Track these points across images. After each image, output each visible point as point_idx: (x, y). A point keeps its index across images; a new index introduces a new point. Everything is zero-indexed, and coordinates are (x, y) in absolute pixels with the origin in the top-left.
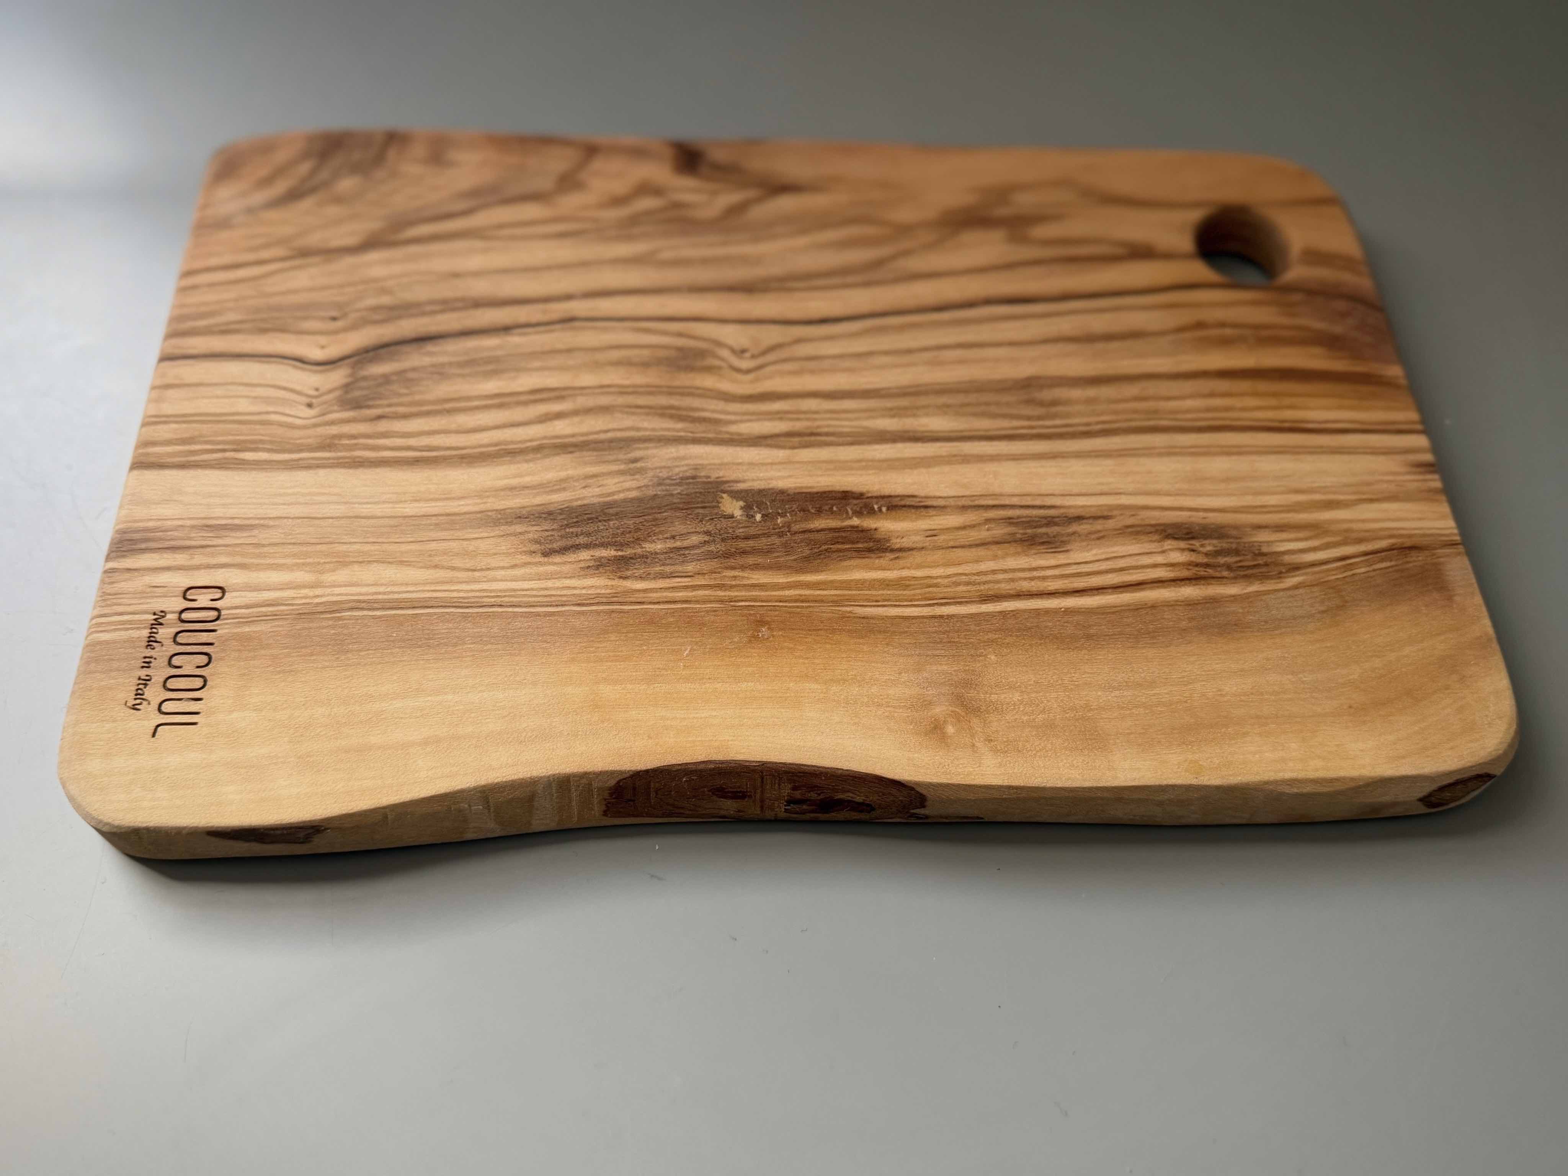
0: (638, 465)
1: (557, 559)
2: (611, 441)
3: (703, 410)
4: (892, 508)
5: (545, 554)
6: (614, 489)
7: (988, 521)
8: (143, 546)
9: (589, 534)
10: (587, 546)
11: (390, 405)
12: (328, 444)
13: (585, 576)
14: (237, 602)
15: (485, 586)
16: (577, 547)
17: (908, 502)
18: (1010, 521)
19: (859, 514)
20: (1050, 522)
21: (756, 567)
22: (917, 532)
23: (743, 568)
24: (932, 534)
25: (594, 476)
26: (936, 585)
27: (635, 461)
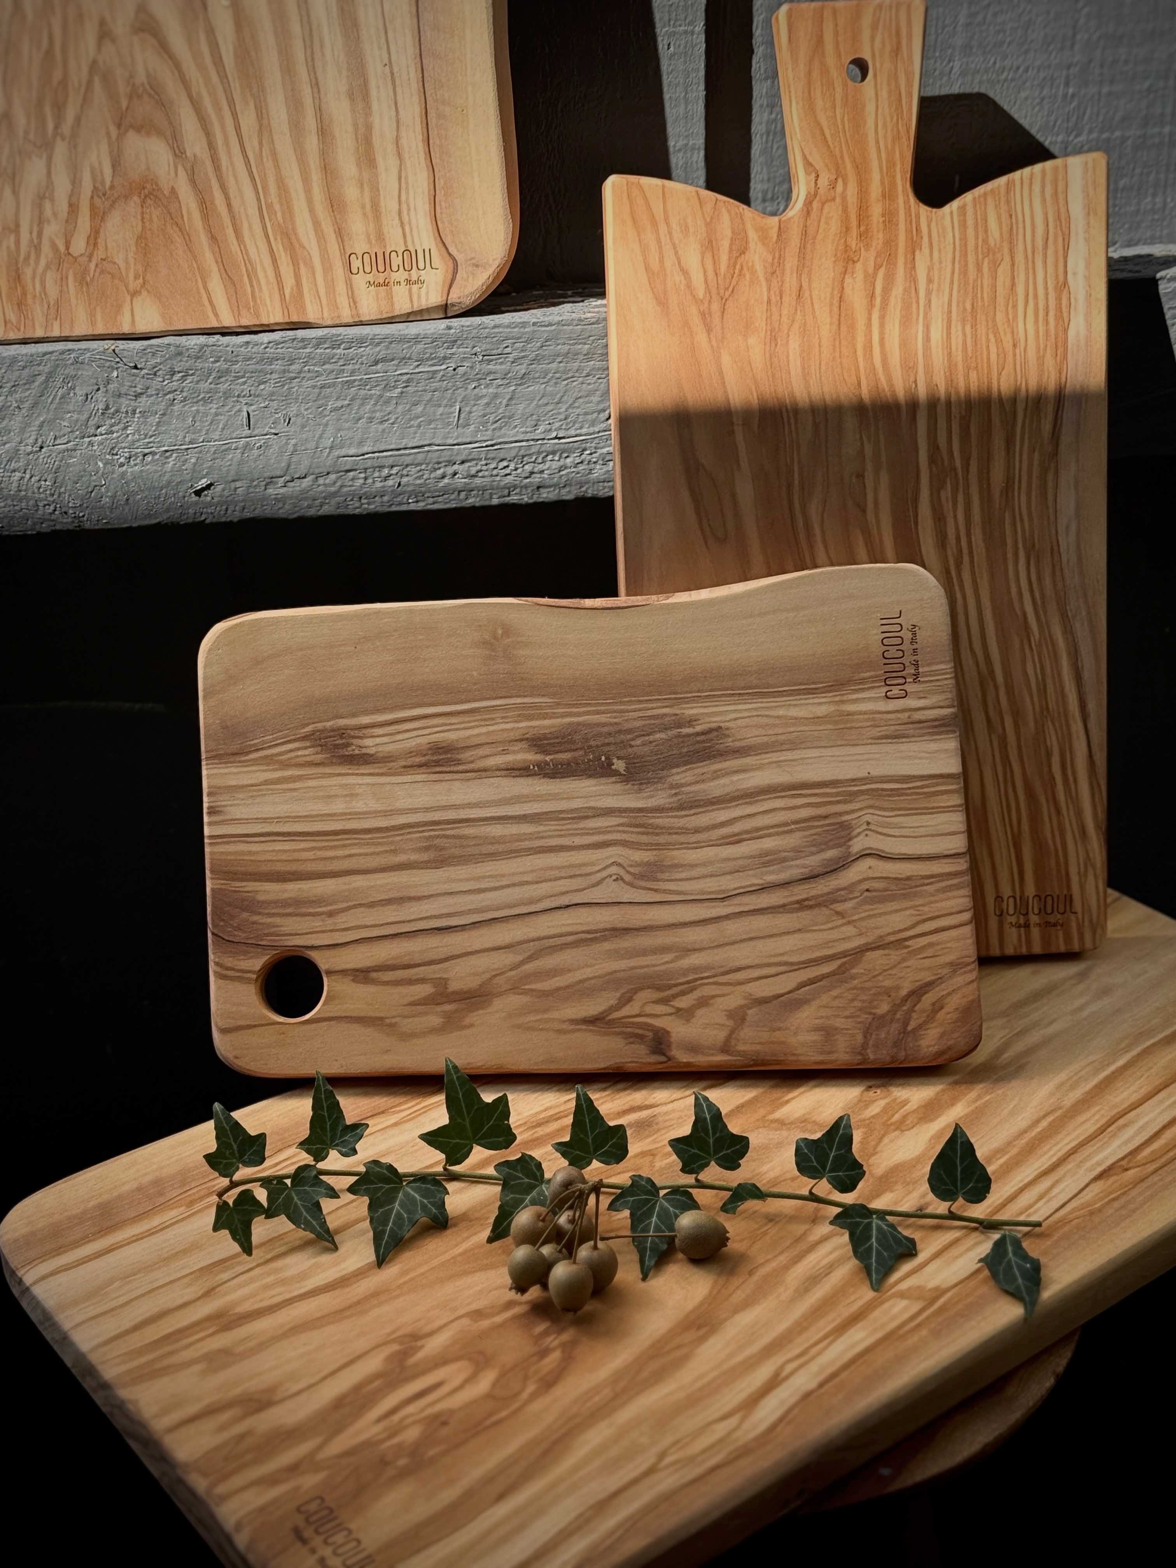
0: (674, 791)
1: (714, 725)
2: (691, 808)
3: (639, 833)
4: (527, 769)
5: (720, 727)
6: (688, 774)
7: (472, 762)
8: (937, 723)
9: (698, 742)
10: (698, 734)
11: (822, 826)
12: (852, 796)
13: (697, 715)
14: (878, 690)
15: (750, 706)
16: (703, 733)
17: (517, 773)
18: (459, 762)
19: (546, 763)
20: (437, 763)
21: (604, 725)
22: (514, 752)
23: (611, 724)
24: (505, 752)
25: (697, 782)
26: (503, 718)
27: (676, 794)
